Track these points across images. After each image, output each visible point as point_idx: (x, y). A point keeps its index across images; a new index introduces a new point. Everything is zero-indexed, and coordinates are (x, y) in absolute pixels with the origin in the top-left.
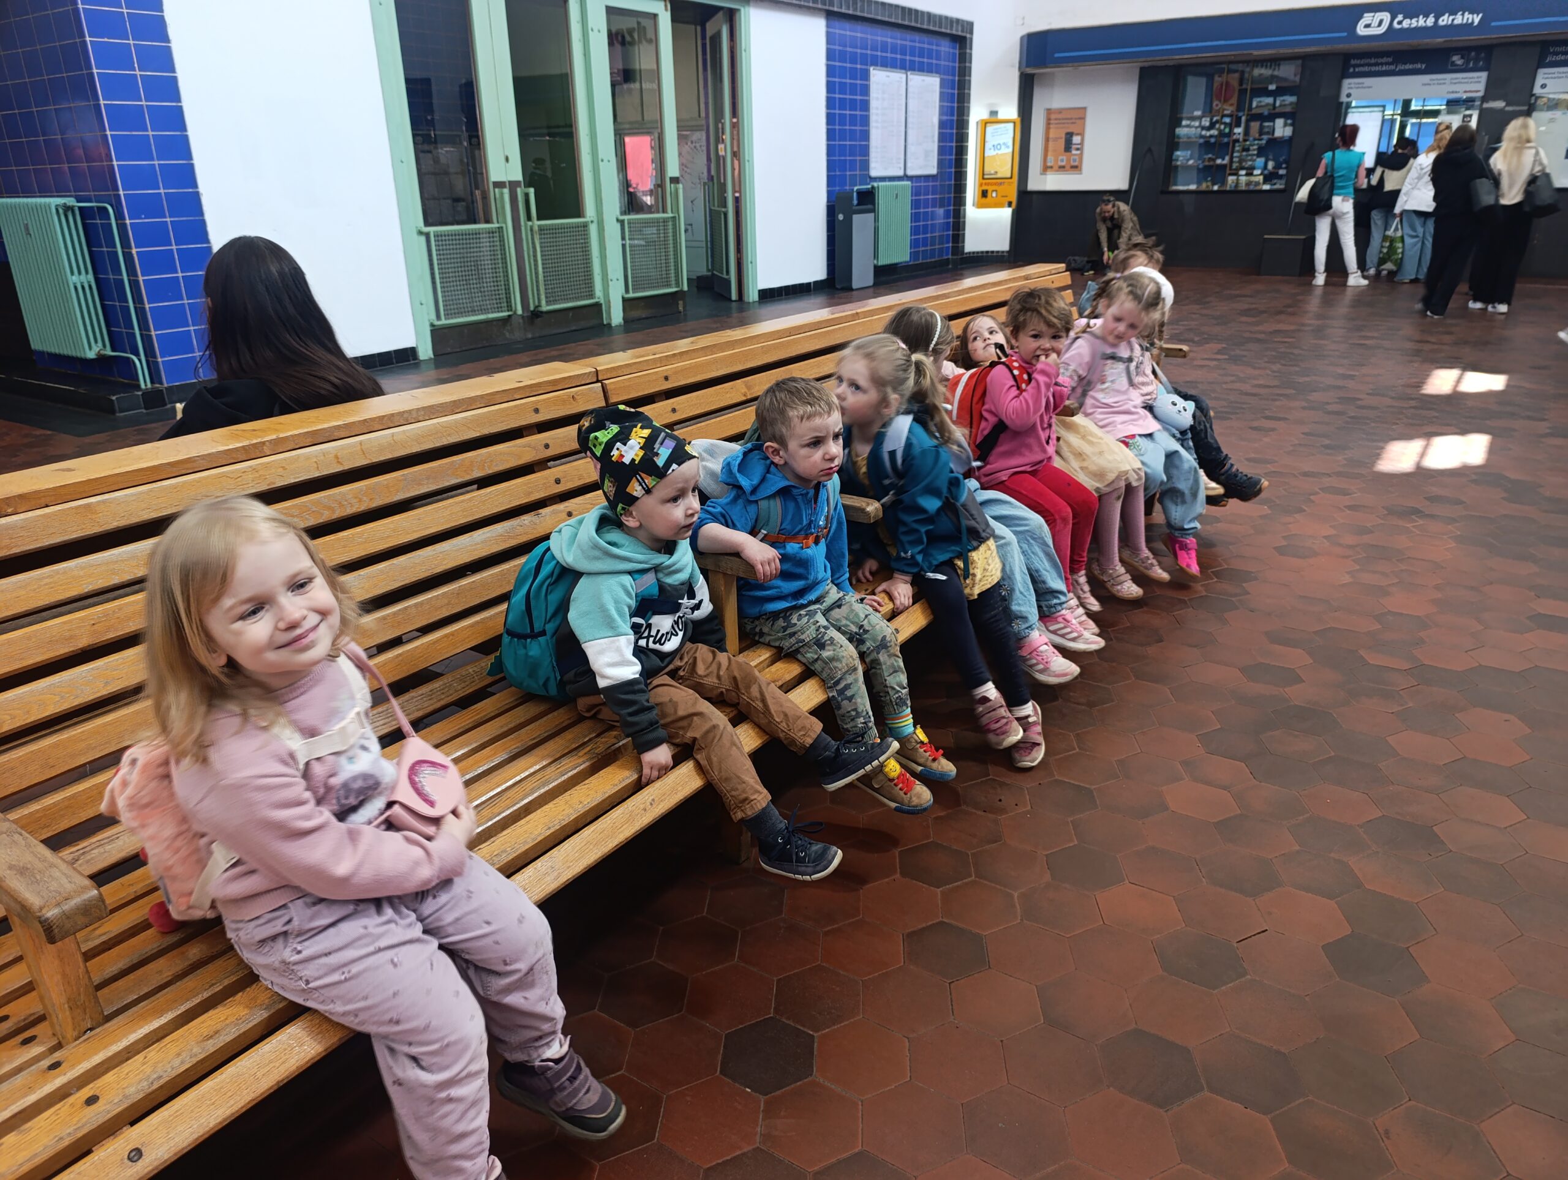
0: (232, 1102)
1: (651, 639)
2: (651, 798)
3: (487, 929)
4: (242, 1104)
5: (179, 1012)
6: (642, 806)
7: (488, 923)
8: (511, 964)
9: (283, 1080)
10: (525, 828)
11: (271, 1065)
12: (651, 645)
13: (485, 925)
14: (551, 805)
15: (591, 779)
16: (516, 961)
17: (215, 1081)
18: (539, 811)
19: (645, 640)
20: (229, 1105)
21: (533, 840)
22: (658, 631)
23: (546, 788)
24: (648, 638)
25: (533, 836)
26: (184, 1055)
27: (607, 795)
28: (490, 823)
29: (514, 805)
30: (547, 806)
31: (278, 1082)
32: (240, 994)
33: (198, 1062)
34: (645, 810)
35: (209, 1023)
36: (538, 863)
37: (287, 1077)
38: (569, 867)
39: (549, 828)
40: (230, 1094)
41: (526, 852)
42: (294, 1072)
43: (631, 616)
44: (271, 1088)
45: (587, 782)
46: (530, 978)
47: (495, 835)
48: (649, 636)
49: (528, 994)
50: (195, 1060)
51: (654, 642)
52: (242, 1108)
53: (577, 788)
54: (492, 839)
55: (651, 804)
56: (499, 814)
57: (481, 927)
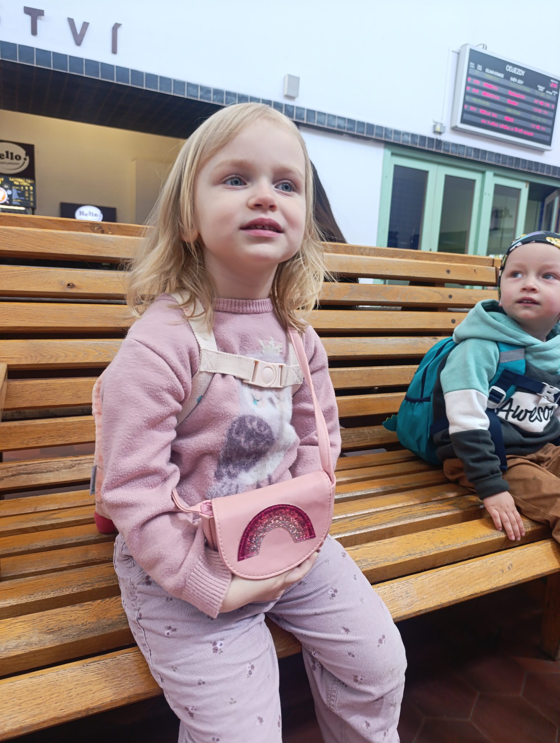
0: (37, 711)
1: (511, 413)
2: (509, 562)
3: (344, 637)
4: (45, 719)
5: (47, 597)
6: (500, 567)
7: (347, 630)
8: (361, 683)
9: (93, 709)
10: (388, 547)
11: (89, 687)
12: (510, 419)
13: (343, 631)
14: (414, 535)
15: (453, 526)
16: (369, 683)
17: (33, 680)
18: (403, 537)
19: (505, 413)
20: (32, 713)
21: (394, 559)
22: (518, 407)
23: (412, 521)
24: (508, 411)
25: (394, 557)
26: (23, 639)
27: (467, 544)
28: (358, 532)
29: (381, 525)
30: (410, 535)
31: (88, 709)
32: (99, 601)
33: (31, 653)
34: (503, 571)
35: (61, 617)
36: (395, 583)
37: (99, 708)
38: (423, 599)
39: (410, 555)
40: (39, 701)
41: (385, 569)
42: (107, 705)
43: (491, 383)
44: (79, 712)
45: (449, 527)
46: (377, 706)
47: (360, 544)
48: (510, 410)
49: (371, 721)
50: (29, 649)
51: (513, 417)
52: (44, 722)
53: (440, 529)
54: (357, 546)
55: (509, 568)
56: (367, 527)
57: (339, 633)
